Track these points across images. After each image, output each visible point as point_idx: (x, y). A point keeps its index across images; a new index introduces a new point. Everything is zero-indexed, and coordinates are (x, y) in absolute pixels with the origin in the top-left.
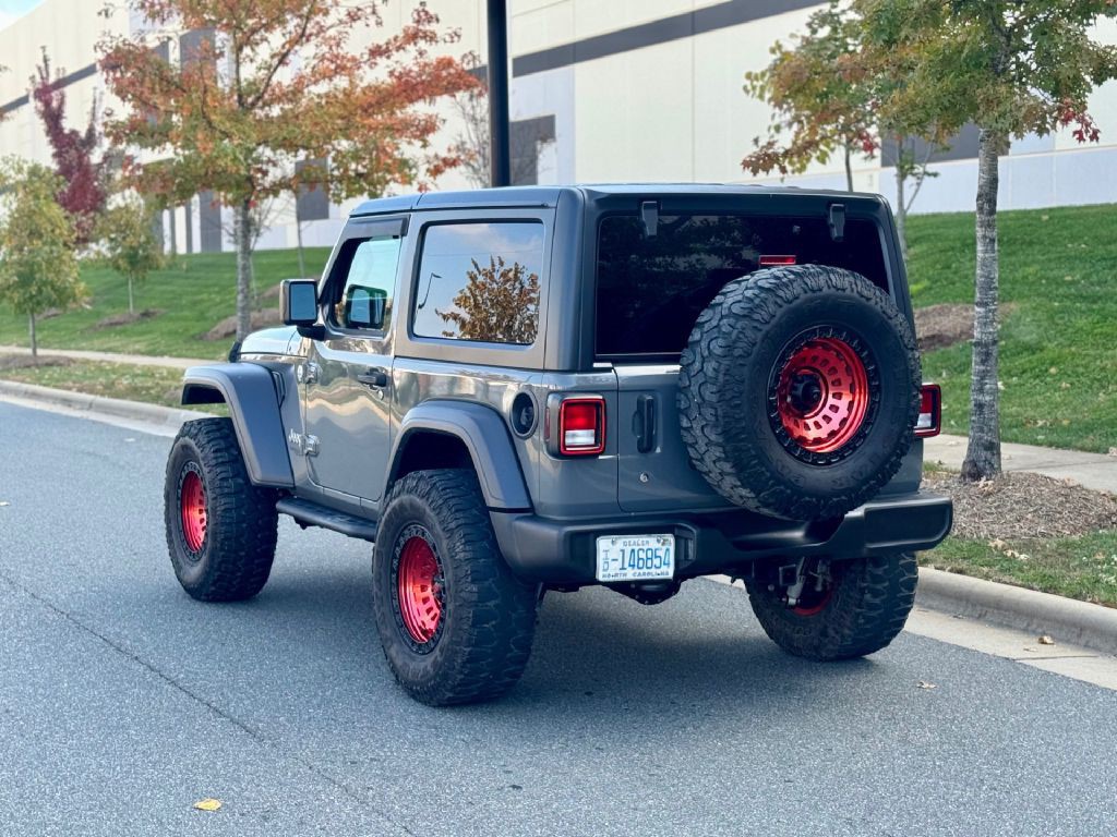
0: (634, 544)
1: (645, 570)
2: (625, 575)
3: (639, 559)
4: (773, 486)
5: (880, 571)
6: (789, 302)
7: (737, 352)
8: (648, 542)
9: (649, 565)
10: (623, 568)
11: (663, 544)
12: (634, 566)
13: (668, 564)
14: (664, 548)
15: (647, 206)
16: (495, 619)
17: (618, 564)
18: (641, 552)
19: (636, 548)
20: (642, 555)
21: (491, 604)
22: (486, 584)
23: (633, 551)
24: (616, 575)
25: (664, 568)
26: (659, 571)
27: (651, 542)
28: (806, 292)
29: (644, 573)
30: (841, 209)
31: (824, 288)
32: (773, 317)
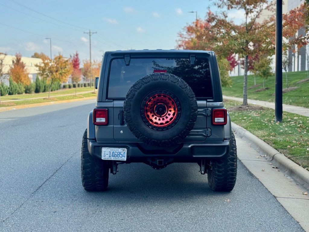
0: (114, 150)
1: (117, 158)
2: (111, 159)
3: (115, 155)
4: (141, 136)
5: (221, 165)
6: (146, 83)
7: (129, 97)
8: (118, 150)
9: (118, 156)
10: (110, 157)
11: (123, 151)
12: (113, 156)
13: (125, 157)
14: (124, 152)
16: (90, 168)
17: (108, 156)
18: (116, 153)
21: (88, 164)
22: (87, 158)
23: (113, 152)
24: (108, 158)
26: (122, 158)
27: (120, 150)
28: (152, 80)
29: (117, 159)
30: (193, 56)
31: (158, 79)
32: (140, 87)
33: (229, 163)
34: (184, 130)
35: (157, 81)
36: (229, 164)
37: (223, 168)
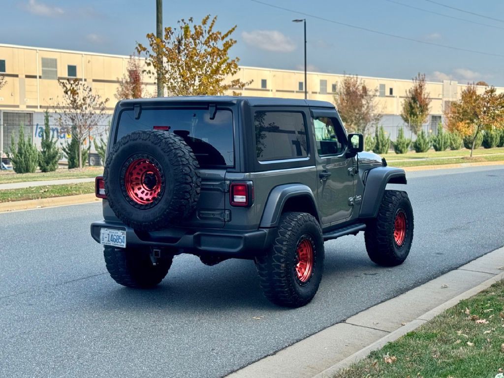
0: (113, 232)
2: (110, 244)
3: (114, 239)
8: (117, 233)
9: (117, 241)
10: (108, 241)
11: (123, 234)
12: (112, 241)
13: (124, 242)
14: (123, 236)
15: (136, 107)
17: (107, 239)
19: (113, 234)
20: (115, 237)
23: (112, 235)
25: (122, 244)
27: (120, 233)
29: (116, 244)
30: (213, 106)
31: (137, 139)
32: (118, 149)
33: (273, 263)
34: (167, 210)
35: (135, 142)
36: (274, 265)
37: (266, 271)
